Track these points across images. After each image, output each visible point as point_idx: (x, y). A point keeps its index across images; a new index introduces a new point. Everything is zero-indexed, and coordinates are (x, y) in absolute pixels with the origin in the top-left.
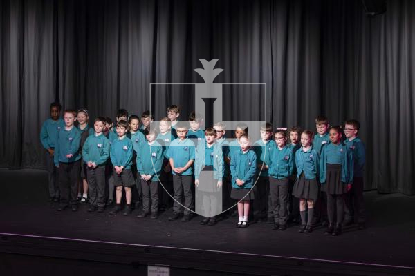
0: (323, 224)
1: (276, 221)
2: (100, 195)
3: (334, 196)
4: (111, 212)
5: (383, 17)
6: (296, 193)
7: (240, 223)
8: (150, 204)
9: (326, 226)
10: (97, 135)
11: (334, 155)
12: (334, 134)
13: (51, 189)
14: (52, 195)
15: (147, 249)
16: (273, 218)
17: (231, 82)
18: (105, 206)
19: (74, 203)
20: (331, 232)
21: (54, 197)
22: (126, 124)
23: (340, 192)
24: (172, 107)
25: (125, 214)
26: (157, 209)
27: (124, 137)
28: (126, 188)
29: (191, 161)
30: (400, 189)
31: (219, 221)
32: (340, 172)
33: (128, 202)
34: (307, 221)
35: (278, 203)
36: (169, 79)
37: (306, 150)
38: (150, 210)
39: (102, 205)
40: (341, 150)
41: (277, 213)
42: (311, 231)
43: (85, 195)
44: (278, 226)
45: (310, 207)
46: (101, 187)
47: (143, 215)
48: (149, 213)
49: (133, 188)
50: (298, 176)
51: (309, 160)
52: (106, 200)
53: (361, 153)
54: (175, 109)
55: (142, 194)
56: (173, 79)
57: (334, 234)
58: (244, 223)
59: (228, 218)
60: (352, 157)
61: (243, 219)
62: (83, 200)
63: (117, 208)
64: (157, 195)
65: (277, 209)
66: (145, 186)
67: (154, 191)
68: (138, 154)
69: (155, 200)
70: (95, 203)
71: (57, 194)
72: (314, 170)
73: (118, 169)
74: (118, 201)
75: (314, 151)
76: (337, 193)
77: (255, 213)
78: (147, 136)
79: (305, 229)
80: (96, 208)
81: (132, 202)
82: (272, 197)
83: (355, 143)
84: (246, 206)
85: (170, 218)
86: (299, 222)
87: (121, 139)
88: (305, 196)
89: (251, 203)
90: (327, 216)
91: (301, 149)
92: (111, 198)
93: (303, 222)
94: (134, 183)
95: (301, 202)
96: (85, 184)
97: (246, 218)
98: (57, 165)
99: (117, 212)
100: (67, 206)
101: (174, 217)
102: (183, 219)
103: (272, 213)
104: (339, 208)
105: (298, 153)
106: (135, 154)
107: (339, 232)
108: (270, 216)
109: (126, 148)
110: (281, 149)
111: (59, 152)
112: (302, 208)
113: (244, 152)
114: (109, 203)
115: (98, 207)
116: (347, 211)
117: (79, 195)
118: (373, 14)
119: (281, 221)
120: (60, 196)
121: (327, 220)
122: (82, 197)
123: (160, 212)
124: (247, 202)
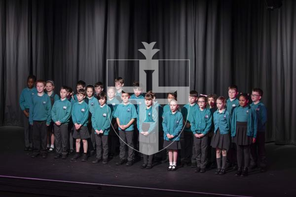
0: (234, 168)
1: (198, 166)
2: (64, 146)
3: (242, 147)
4: (72, 159)
5: (279, 10)
6: (214, 144)
7: (170, 167)
8: (102, 152)
9: (237, 169)
10: (62, 100)
11: (242, 115)
12: (242, 101)
13: (27, 141)
14: (27, 146)
15: (100, 187)
16: (196, 164)
17: (164, 58)
18: (68, 155)
19: (44, 152)
20: (240, 173)
21: (29, 147)
22: (84, 92)
23: (246, 144)
24: (119, 79)
25: (83, 160)
26: (107, 156)
27: (82, 102)
28: (84, 141)
29: (132, 120)
30: (293, 141)
31: (154, 166)
32: (246, 128)
33: (85, 151)
34: (221, 165)
35: (200, 152)
36: (117, 56)
37: (221, 112)
38: (102, 157)
39: (66, 154)
40: (248, 111)
41: (199, 159)
42: (225, 173)
43: (52, 146)
44: (200, 169)
45: (224, 155)
46: (64, 140)
47: (97, 161)
48: (101, 159)
49: (89, 140)
50: (215, 132)
51: (224, 119)
52: (68, 150)
53: (264, 114)
54: (121, 81)
55: (96, 145)
56: (119, 56)
57: (242, 175)
58: (174, 167)
59: (161, 163)
60: (256, 117)
61: (173, 164)
62: (51, 149)
63: (77, 155)
64: (107, 146)
65: (199, 156)
66: (98, 139)
67: (105, 143)
68: (93, 114)
69: (105, 149)
70: (60, 152)
71: (31, 145)
72: (227, 127)
73: (77, 126)
74: (78, 150)
75: (227, 113)
76: (243, 144)
77: (182, 159)
78: (99, 101)
79: (220, 171)
80: (61, 155)
81: (88, 151)
82: (196, 148)
83: (259, 106)
84: (175, 154)
85: (117, 164)
86: (216, 167)
87: (80, 103)
88: (220, 146)
89: (179, 152)
90: (237, 162)
91: (217, 111)
92: (72, 148)
93: (219, 167)
94: (89, 137)
95: (218, 151)
96: (53, 137)
97: (175, 164)
98: (32, 123)
99: (77, 158)
100: (38, 155)
101: (120, 163)
102: (127, 164)
103: (195, 159)
104: (246, 156)
105: (215, 114)
106: (90, 115)
107: (246, 174)
108: (193, 161)
109: (83, 110)
110: (202, 110)
111: (33, 113)
112: (218, 156)
113: (173, 113)
114: (70, 152)
115: (62, 155)
116: (252, 158)
117: (48, 146)
118: (272, 8)
119: (202, 166)
120: (33, 147)
121: (237, 165)
122: (50, 148)
123: (109, 159)
124: (176, 151)
